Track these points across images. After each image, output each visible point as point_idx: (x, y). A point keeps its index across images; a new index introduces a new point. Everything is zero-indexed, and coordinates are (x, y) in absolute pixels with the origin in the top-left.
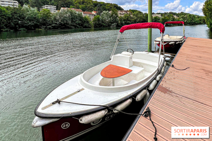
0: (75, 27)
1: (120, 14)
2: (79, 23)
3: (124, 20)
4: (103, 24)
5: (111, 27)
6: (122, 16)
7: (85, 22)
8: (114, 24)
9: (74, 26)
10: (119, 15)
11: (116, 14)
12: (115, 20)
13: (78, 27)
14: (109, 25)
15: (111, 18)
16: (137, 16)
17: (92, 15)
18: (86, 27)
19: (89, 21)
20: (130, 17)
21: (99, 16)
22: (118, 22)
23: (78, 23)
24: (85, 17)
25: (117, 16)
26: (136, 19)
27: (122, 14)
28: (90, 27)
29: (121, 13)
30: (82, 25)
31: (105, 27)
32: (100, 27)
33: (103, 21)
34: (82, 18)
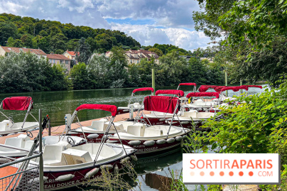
0: (34, 89)
1: (132, 58)
2: (42, 81)
3: (141, 72)
4: (94, 81)
5: (112, 87)
6: (136, 62)
7: (54, 76)
8: (119, 81)
9: (31, 85)
10: (129, 62)
11: (123, 60)
12: (121, 73)
13: (39, 88)
14: (105, 83)
15: (112, 69)
16: (169, 63)
17: (67, 60)
18: (55, 89)
19: (63, 76)
20: (155, 65)
21: (84, 64)
22: (127, 76)
23: (40, 80)
24: (55, 67)
25: (125, 65)
26: (168, 69)
27: (136, 59)
28: (66, 89)
29: (133, 55)
30: (48, 84)
31: (97, 88)
32: (86, 89)
33: (93, 76)
34: (48, 69)
